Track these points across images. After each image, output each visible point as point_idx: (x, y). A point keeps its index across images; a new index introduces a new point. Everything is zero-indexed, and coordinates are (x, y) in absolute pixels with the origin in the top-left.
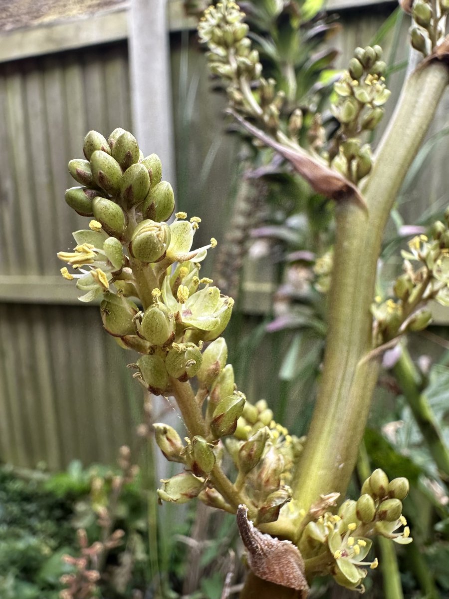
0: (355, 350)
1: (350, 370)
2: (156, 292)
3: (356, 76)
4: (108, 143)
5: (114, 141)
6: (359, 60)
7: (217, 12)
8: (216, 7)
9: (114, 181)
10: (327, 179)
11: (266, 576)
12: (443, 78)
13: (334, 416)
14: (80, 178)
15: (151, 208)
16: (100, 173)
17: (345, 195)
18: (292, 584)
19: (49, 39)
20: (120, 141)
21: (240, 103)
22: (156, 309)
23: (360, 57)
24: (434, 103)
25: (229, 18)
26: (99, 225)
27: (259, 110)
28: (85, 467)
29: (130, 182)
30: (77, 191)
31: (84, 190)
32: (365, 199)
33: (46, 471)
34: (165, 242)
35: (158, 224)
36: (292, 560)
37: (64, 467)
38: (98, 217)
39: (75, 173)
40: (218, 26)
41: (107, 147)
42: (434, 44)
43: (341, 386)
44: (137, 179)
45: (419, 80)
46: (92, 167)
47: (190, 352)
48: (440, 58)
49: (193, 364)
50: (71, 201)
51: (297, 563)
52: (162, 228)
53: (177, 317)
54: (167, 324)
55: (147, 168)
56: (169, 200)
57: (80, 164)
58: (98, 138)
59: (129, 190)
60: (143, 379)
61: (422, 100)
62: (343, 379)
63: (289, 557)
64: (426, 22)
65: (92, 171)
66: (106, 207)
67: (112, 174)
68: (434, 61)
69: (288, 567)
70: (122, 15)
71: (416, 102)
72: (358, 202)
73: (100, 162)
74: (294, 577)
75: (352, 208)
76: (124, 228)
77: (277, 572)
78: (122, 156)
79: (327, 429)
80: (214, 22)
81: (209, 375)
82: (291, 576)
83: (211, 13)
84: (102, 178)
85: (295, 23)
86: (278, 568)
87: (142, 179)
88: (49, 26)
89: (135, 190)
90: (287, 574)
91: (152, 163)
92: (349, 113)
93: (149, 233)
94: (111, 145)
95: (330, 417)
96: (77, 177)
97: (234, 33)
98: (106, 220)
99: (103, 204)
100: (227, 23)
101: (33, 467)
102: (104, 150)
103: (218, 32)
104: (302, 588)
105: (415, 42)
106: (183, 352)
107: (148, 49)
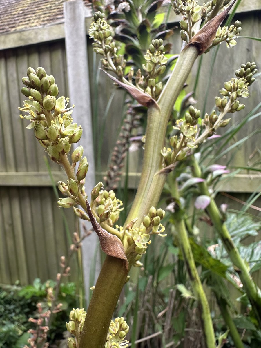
0: (154, 169)
1: (151, 177)
2: (52, 121)
3: (152, 51)
4: (36, 72)
5: (37, 71)
6: (153, 45)
7: (97, 25)
8: (96, 22)
9: (37, 84)
10: (143, 97)
11: (108, 253)
12: (194, 53)
13: (143, 196)
14: (26, 83)
15: (50, 92)
16: (32, 80)
17: (151, 104)
18: (119, 256)
19: (20, 39)
20: (39, 71)
21: (107, 65)
22: (52, 126)
23: (153, 43)
24: (190, 63)
25: (102, 27)
26: (32, 98)
27: (115, 68)
28: (43, 282)
29: (42, 83)
30: (26, 88)
31: (28, 88)
32: (160, 106)
33: (19, 285)
34: (54, 102)
35: (52, 97)
36: (118, 245)
37: (30, 283)
38: (32, 95)
39: (24, 82)
40: (97, 31)
41: (35, 73)
42: (190, 38)
43: (147, 184)
44: (45, 82)
45: (185, 54)
46: (30, 79)
47: (64, 141)
48: (193, 44)
49: (65, 145)
50: (23, 92)
51: (121, 247)
52: (53, 98)
53: (60, 130)
54: (56, 131)
55: (49, 80)
56: (56, 90)
57: (26, 79)
58: (31, 69)
59: (42, 86)
60: (49, 153)
61: (185, 62)
62: (148, 181)
63: (117, 244)
64: (185, 28)
65: (30, 81)
66: (34, 92)
67: (36, 81)
68: (191, 45)
69: (117, 248)
70: (61, 26)
71: (183, 63)
72: (156, 107)
73: (32, 77)
74: (120, 253)
75: (154, 109)
76: (41, 99)
77: (113, 251)
78: (40, 75)
79: (140, 201)
80: (95, 29)
81: (76, 157)
82: (118, 252)
83: (93, 25)
84: (33, 82)
85: (149, 30)
86: (113, 249)
87: (46, 82)
88: (20, 32)
89: (44, 86)
90: (117, 251)
91: (50, 78)
92: (150, 68)
93: (48, 99)
94: (37, 72)
95: (141, 196)
96: (25, 83)
97: (104, 34)
98: (34, 96)
99: (33, 91)
100: (102, 29)
101: (12, 284)
102: (34, 73)
103: (97, 33)
104: (124, 258)
105: (183, 37)
106: (62, 141)
107: (75, 44)
